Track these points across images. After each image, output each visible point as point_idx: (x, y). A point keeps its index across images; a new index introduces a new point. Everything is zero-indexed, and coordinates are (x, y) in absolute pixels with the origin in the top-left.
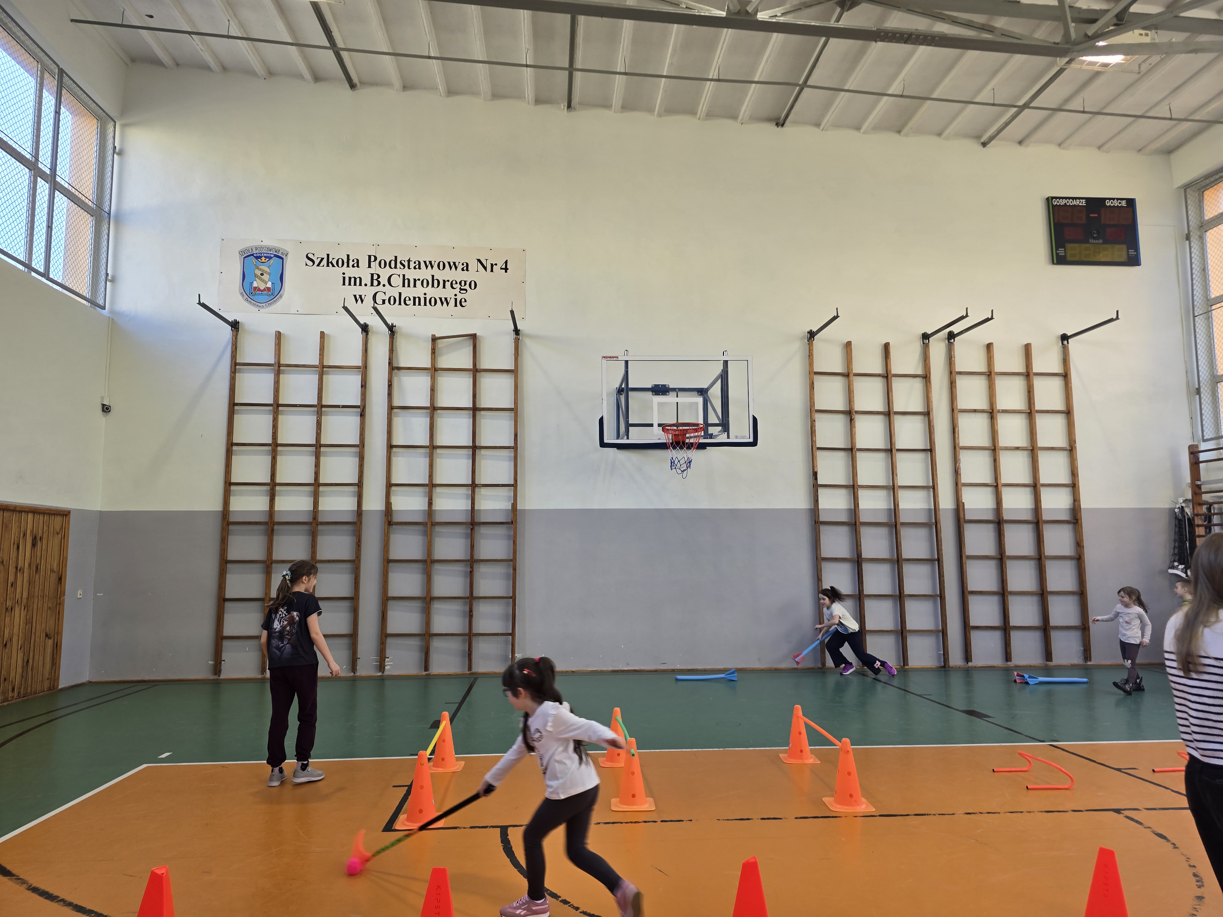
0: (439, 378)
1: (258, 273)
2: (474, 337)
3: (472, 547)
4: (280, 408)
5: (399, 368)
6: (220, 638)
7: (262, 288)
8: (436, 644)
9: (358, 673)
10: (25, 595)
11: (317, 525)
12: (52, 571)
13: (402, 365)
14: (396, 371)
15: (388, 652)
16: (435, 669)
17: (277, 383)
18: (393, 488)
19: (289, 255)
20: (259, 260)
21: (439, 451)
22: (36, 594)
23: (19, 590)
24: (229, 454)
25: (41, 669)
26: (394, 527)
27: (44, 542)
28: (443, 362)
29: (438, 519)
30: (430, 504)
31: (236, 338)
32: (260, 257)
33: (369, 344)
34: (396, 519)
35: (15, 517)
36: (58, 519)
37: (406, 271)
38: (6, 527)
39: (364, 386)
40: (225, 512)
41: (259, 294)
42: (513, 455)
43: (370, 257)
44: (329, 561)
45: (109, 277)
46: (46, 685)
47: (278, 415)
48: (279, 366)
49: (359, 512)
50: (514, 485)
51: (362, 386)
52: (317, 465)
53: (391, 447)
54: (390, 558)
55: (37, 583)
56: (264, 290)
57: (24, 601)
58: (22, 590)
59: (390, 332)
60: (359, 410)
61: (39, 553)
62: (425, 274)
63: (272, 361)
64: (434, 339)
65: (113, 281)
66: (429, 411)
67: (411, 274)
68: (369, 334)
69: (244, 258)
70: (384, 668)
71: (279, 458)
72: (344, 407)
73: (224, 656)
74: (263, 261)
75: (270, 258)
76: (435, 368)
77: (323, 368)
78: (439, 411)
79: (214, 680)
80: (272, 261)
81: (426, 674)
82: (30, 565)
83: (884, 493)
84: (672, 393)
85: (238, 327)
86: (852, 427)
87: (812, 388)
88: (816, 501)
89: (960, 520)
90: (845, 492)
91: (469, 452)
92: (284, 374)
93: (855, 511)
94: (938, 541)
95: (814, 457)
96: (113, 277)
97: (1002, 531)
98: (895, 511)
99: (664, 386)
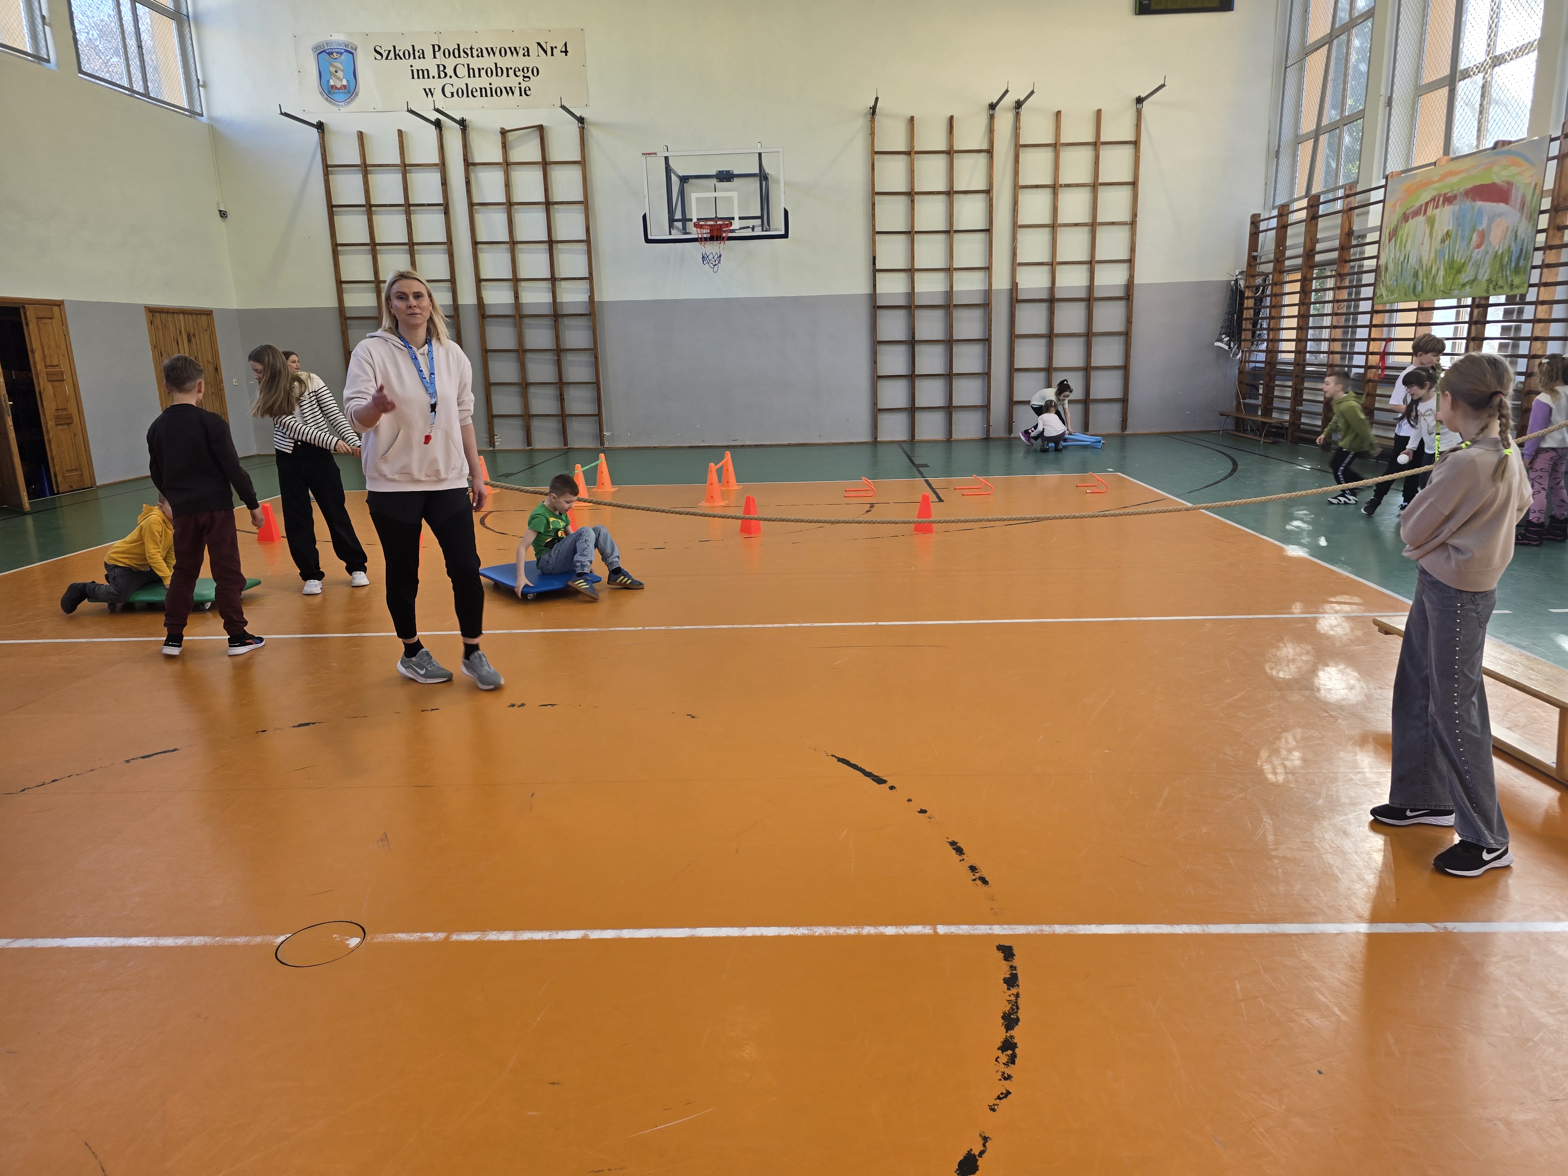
0: (512, 172)
1: (333, 70)
2: (540, 128)
3: (557, 337)
4: (373, 209)
5: (475, 164)
7: (339, 87)
8: (536, 423)
13: (477, 160)
14: (472, 167)
15: (496, 431)
16: (537, 445)
17: (366, 183)
18: (483, 283)
19: (359, 50)
20: (332, 56)
21: (519, 246)
24: (335, 254)
26: (488, 319)
27: (197, 337)
28: (516, 156)
29: (526, 312)
30: (517, 297)
31: (323, 141)
32: (332, 53)
33: (444, 140)
34: (488, 312)
35: (172, 317)
36: (204, 318)
37: (469, 60)
38: (165, 326)
39: (444, 183)
40: (341, 308)
41: (336, 93)
42: (586, 248)
43: (433, 46)
45: (201, 83)
47: (371, 215)
48: (366, 167)
49: (456, 306)
50: (590, 278)
51: (442, 184)
52: (413, 261)
53: (475, 244)
54: (486, 348)
56: (341, 88)
59: (461, 128)
60: (442, 208)
61: (195, 347)
62: (487, 62)
63: (358, 162)
64: (504, 133)
65: (204, 86)
66: (505, 206)
67: (475, 63)
68: (443, 130)
69: (318, 55)
70: (495, 443)
71: (380, 257)
72: (429, 205)
74: (336, 57)
75: (341, 54)
76: (507, 163)
77: (405, 167)
78: (516, 207)
80: (343, 56)
81: (530, 449)
83: (941, 276)
84: (735, 179)
85: (323, 130)
86: (913, 209)
87: (873, 169)
88: (875, 286)
89: (1014, 300)
90: (902, 275)
91: (546, 246)
92: (371, 174)
93: (911, 294)
94: (990, 321)
95: (874, 242)
96: (204, 82)
97: (1054, 309)
98: (949, 294)
99: (728, 172)
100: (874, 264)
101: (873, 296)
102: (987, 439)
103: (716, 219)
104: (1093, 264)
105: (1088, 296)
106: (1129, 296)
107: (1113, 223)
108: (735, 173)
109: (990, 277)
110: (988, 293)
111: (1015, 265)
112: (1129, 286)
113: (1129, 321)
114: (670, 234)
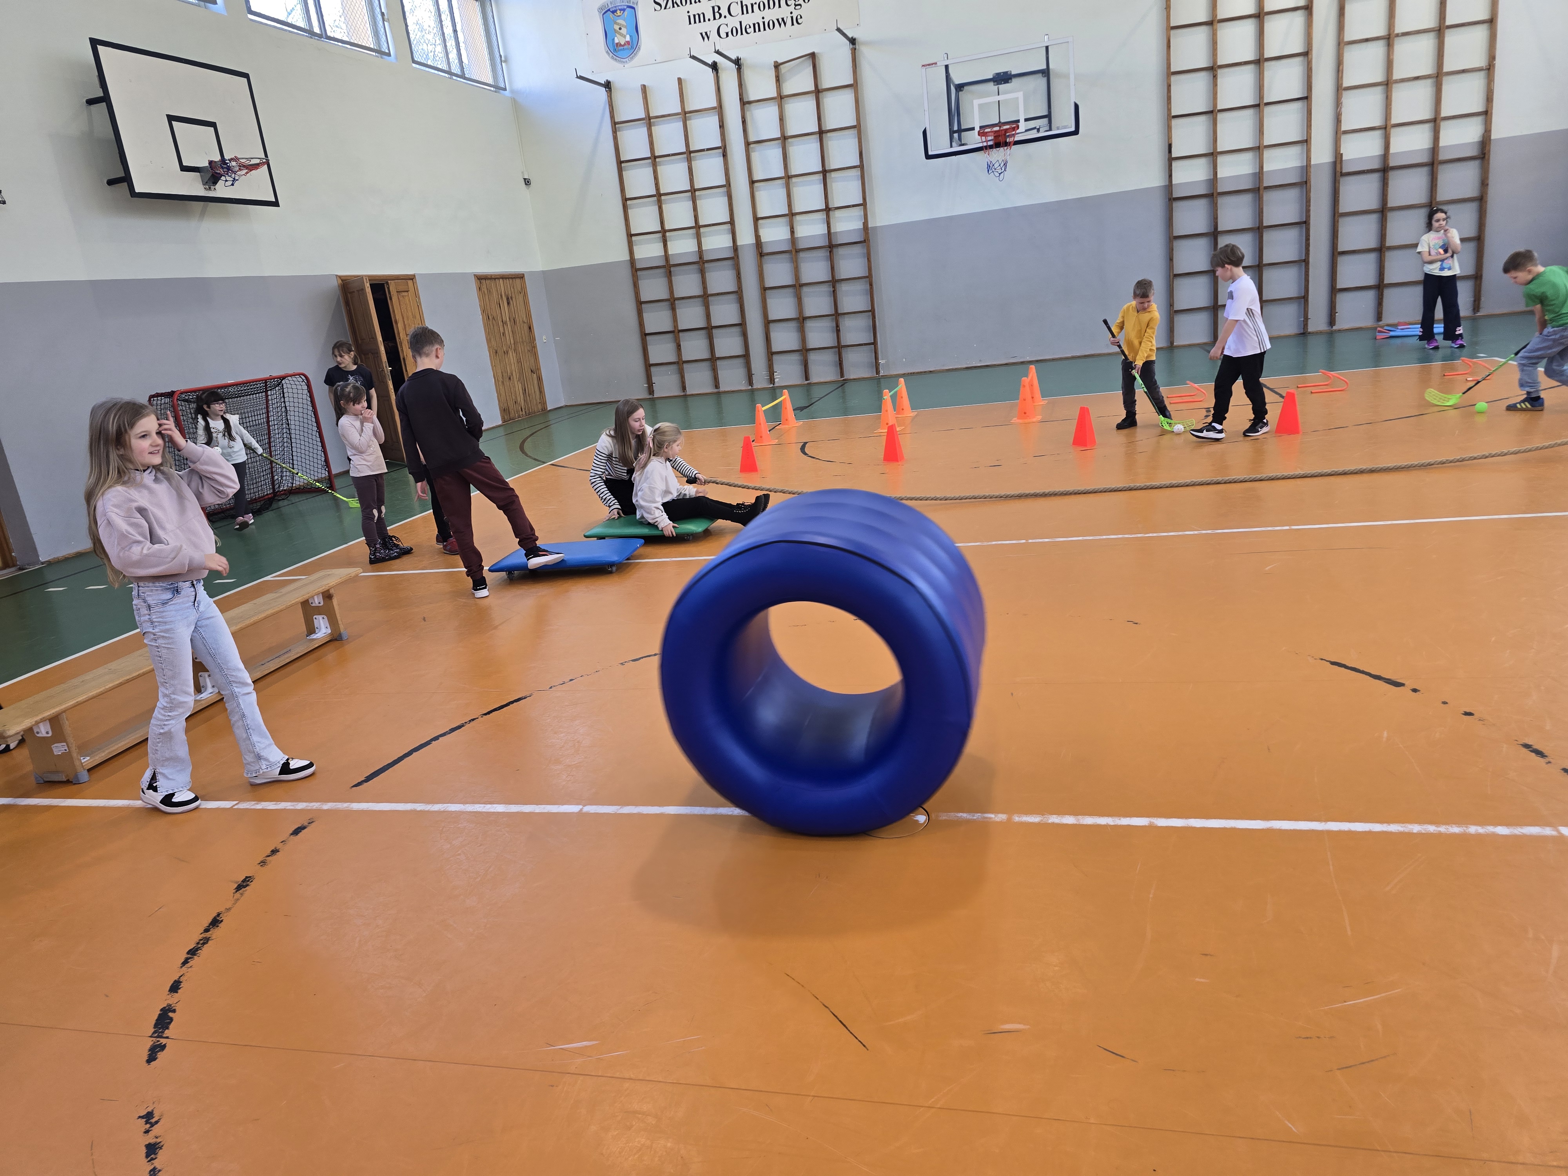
0: (786, 106)
1: (617, 27)
2: (813, 56)
3: (832, 268)
4: (658, 160)
5: (750, 103)
6: (648, 366)
7: (623, 43)
8: (813, 357)
9: (755, 387)
10: (512, 342)
11: (704, 263)
12: (524, 322)
13: (752, 98)
14: (747, 105)
15: (778, 367)
16: (815, 379)
17: (650, 135)
18: (760, 222)
19: (639, 3)
20: (615, 14)
21: (794, 180)
22: (518, 341)
23: (508, 338)
24: (625, 208)
25: (534, 396)
26: (766, 257)
27: (514, 299)
28: (789, 88)
29: (801, 245)
30: (792, 232)
31: (611, 99)
32: (615, 11)
33: (720, 83)
34: (766, 250)
35: (493, 283)
36: (518, 281)
38: (490, 291)
39: (722, 126)
40: (632, 261)
41: (621, 50)
42: (859, 173)
44: (718, 294)
45: (503, 59)
46: (540, 407)
47: (656, 167)
48: (650, 120)
49: (735, 248)
50: (864, 204)
51: (720, 127)
52: (695, 209)
53: (752, 182)
54: (766, 286)
55: (517, 332)
56: (625, 44)
57: (513, 346)
58: (509, 338)
59: (737, 67)
60: (720, 150)
61: (513, 309)
63: (642, 115)
64: (777, 66)
65: (505, 61)
66: (780, 141)
68: (719, 71)
69: (603, 15)
70: (774, 380)
71: (665, 207)
72: (708, 149)
73: (654, 379)
74: (619, 14)
75: (624, 10)
76: (781, 96)
77: (685, 114)
78: (790, 140)
79: (650, 398)
80: (626, 13)
81: (808, 384)
82: (510, 319)
83: (1248, 156)
84: (1014, 80)
85: (611, 88)
86: (1215, 85)
87: (1169, 47)
88: (1170, 176)
89: (1338, 174)
90: (1203, 161)
91: (820, 176)
92: (654, 126)
93: (1214, 180)
94: (1308, 201)
95: (1169, 128)
96: (506, 57)
97: (1388, 179)
98: (1259, 175)
99: (1005, 73)
100: (1170, 151)
101: (1169, 187)
102: (1304, 334)
103: (1000, 124)
104: (1438, 121)
105: (1431, 161)
106: (1484, 154)
107: (1463, 71)
108: (1013, 73)
109: (1308, 151)
110: (1306, 169)
111: (1338, 133)
112: (1485, 144)
113: (1484, 183)
114: (951, 146)
